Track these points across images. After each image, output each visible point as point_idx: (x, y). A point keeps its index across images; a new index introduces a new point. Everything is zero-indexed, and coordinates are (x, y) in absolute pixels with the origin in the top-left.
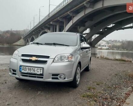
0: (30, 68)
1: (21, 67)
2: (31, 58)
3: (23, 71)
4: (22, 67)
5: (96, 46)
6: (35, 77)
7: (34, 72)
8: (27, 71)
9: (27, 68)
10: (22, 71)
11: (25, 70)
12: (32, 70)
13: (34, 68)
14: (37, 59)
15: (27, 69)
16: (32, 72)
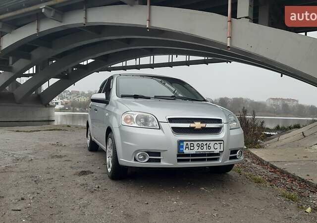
0: (200, 143)
1: (181, 144)
2: (192, 125)
3: (186, 151)
4: (185, 143)
5: (50, 103)
6: (204, 160)
7: (208, 150)
8: (196, 150)
9: (195, 143)
10: (184, 151)
11: (192, 148)
12: (205, 147)
13: (208, 143)
14: (203, 125)
15: (195, 146)
16: (205, 150)
